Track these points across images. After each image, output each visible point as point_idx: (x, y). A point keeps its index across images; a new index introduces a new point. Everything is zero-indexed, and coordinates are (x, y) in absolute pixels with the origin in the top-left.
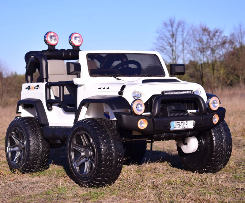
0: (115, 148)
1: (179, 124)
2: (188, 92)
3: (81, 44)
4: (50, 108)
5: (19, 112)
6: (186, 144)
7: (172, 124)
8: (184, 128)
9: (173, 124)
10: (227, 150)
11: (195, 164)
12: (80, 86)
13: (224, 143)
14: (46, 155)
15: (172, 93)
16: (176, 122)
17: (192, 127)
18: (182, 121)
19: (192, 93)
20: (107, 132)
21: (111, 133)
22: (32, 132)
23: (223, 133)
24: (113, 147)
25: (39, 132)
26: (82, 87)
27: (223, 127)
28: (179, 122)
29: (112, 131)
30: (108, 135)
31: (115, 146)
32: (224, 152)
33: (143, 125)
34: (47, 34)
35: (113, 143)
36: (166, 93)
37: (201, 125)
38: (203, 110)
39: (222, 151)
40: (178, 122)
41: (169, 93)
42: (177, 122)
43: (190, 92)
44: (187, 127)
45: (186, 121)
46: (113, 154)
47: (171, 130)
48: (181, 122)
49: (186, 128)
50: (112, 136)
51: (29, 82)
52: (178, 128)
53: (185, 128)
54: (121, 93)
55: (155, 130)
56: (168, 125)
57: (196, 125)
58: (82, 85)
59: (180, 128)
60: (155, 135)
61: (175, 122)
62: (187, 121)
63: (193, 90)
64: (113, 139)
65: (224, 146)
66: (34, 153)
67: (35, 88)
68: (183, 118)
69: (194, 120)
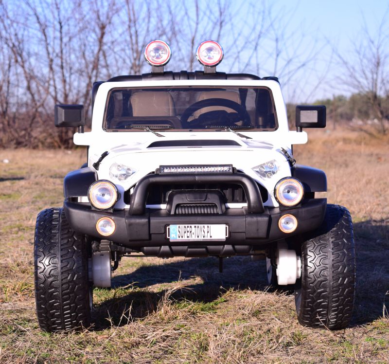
1: (189, 229)
2: (219, 169)
6: (277, 266)
7: (171, 231)
8: (202, 238)
9: (174, 229)
16: (180, 225)
17: (225, 238)
18: (197, 225)
19: (231, 171)
20: (56, 236)
21: (62, 239)
27: (331, 240)
28: (189, 225)
29: (66, 236)
30: (55, 242)
37: (245, 233)
39: (324, 287)
40: (186, 225)
42: (184, 225)
43: (226, 169)
44: (211, 237)
45: (206, 226)
47: (171, 241)
48: (193, 226)
49: (209, 238)
50: (62, 245)
52: (188, 237)
53: (205, 238)
56: (164, 232)
57: (231, 233)
59: (193, 238)
61: (178, 226)
62: (209, 225)
63: (232, 165)
68: (199, 219)
69: (226, 224)
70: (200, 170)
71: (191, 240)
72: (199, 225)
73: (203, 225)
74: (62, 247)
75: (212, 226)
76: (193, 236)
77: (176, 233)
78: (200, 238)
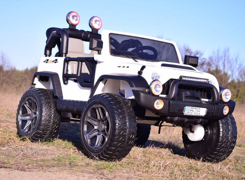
0: (130, 125)
1: (192, 109)
2: (204, 81)
3: (100, 28)
4: (66, 82)
5: (34, 83)
6: (193, 132)
9: (187, 109)
10: (231, 142)
11: (199, 153)
12: (100, 62)
13: (230, 135)
14: (56, 126)
15: (189, 79)
17: (204, 115)
18: (196, 108)
19: (208, 82)
20: (123, 108)
21: (127, 110)
22: (46, 103)
23: (230, 125)
24: (127, 124)
27: (230, 120)
28: (193, 107)
30: (124, 111)
31: (129, 122)
32: (228, 143)
33: (159, 105)
34: (70, 13)
35: (128, 120)
36: (184, 79)
37: (213, 113)
38: (216, 99)
39: (227, 142)
40: (192, 107)
41: (187, 79)
43: (206, 81)
45: (199, 108)
46: (127, 130)
47: (184, 114)
48: (194, 108)
49: (199, 114)
50: (128, 113)
51: (48, 56)
52: (191, 113)
53: (197, 114)
54: (140, 73)
55: (170, 112)
56: (182, 110)
57: (208, 113)
58: (102, 62)
60: (169, 117)
61: (189, 107)
63: (208, 79)
64: (128, 116)
65: (229, 138)
66: (45, 123)
67: (53, 62)
69: (207, 108)
71: (192, 115)
73: (198, 108)
74: (128, 114)
75: (201, 108)
76: (193, 113)
77: (187, 111)
78: (195, 114)
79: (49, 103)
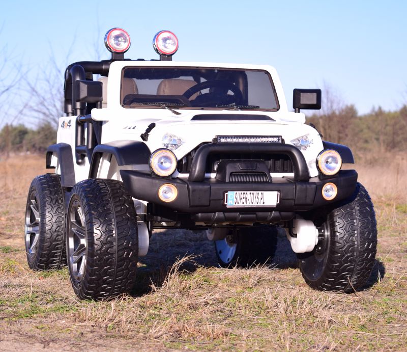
0: (118, 234)
1: (245, 196)
2: (270, 140)
3: (176, 50)
4: (80, 161)
5: (52, 165)
6: (295, 236)
7: (229, 197)
8: (256, 204)
9: (231, 196)
10: (362, 250)
12: (105, 122)
13: (357, 236)
15: (235, 140)
16: (237, 192)
17: (275, 204)
18: (252, 192)
19: (280, 142)
20: (108, 204)
21: (116, 207)
23: (356, 219)
24: (114, 232)
25: (62, 201)
26: (106, 124)
27: (357, 208)
28: (245, 192)
29: (118, 204)
30: (109, 210)
31: (118, 228)
32: (355, 254)
34: (109, 32)
35: (114, 225)
36: (223, 140)
37: (294, 200)
39: (353, 251)
40: (243, 192)
41: (229, 140)
42: (240, 192)
43: (276, 140)
44: (264, 203)
45: (260, 192)
46: (114, 243)
47: (228, 207)
48: (248, 192)
49: (262, 204)
50: (116, 212)
51: (70, 114)
52: (243, 203)
53: (258, 204)
54: (145, 136)
56: (222, 199)
57: (282, 200)
59: (248, 204)
60: (200, 214)
61: (235, 192)
62: (263, 192)
63: (281, 136)
64: (117, 217)
65: (356, 243)
66: (49, 237)
67: (67, 125)
68: (254, 186)
69: (278, 191)
70: (252, 140)
71: (245, 207)
72: (254, 192)
73: (257, 192)
74: (117, 214)
75: (266, 193)
76: (248, 202)
77: (233, 200)
78: (254, 204)
79: (57, 201)
